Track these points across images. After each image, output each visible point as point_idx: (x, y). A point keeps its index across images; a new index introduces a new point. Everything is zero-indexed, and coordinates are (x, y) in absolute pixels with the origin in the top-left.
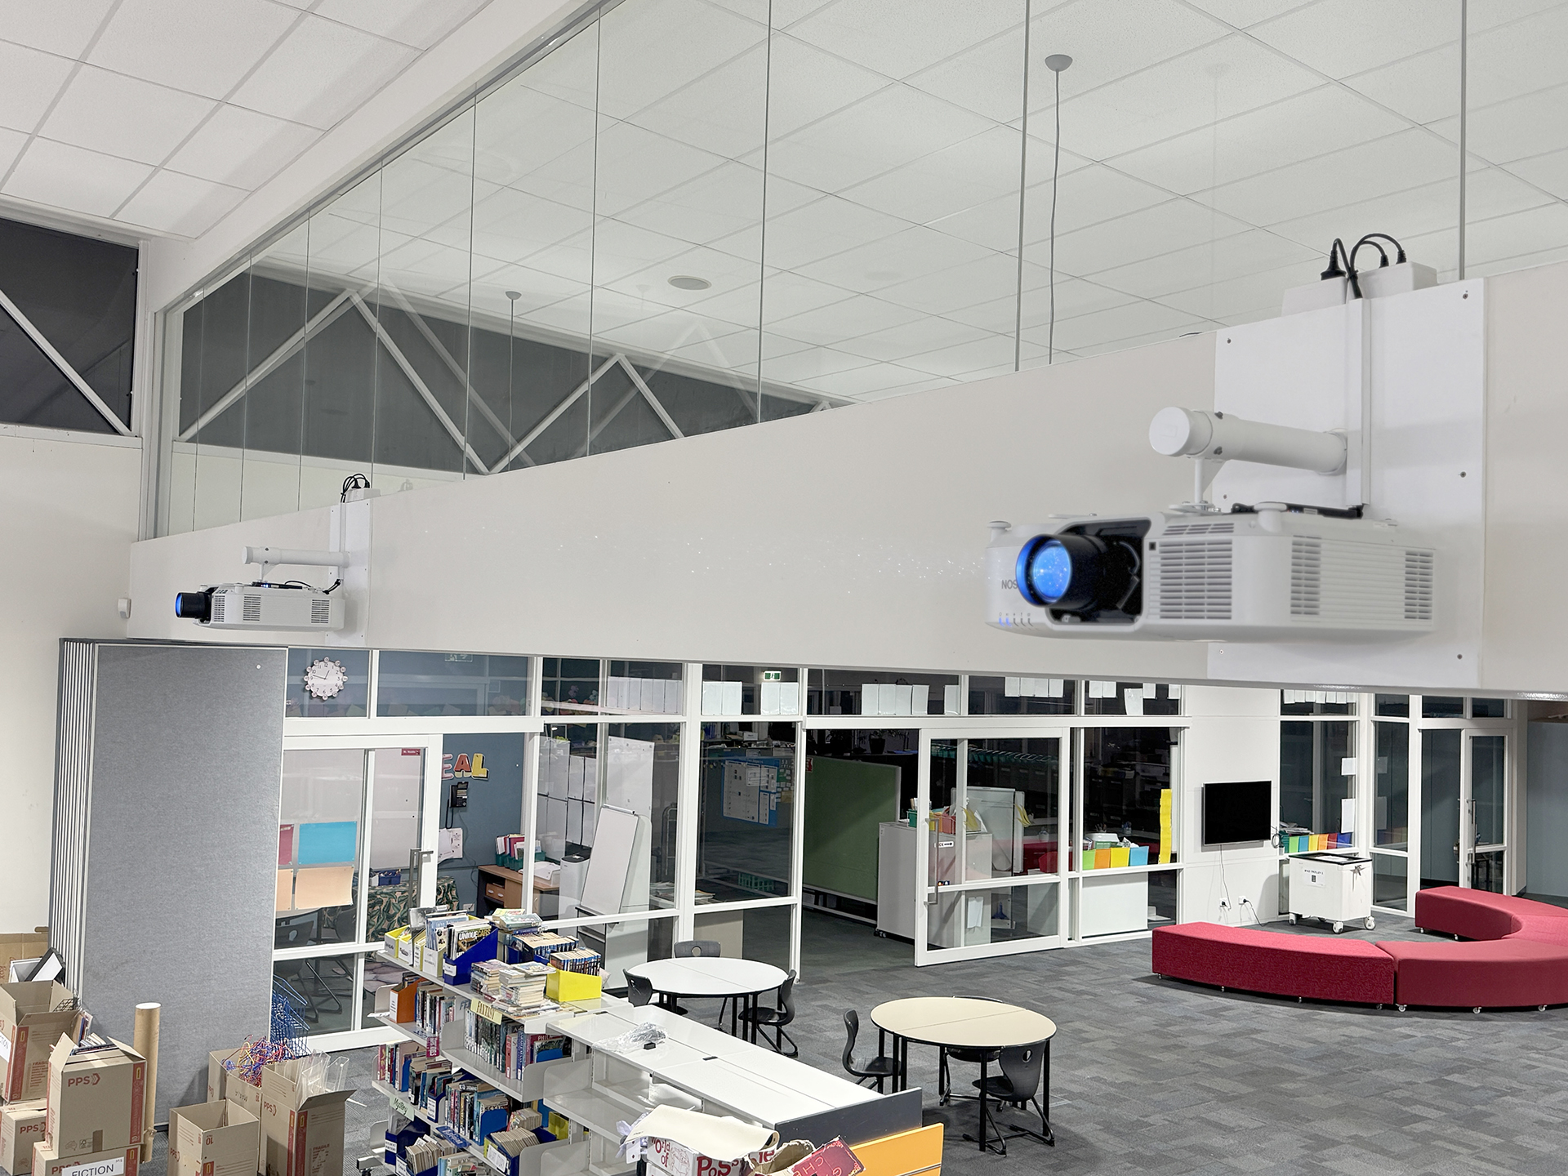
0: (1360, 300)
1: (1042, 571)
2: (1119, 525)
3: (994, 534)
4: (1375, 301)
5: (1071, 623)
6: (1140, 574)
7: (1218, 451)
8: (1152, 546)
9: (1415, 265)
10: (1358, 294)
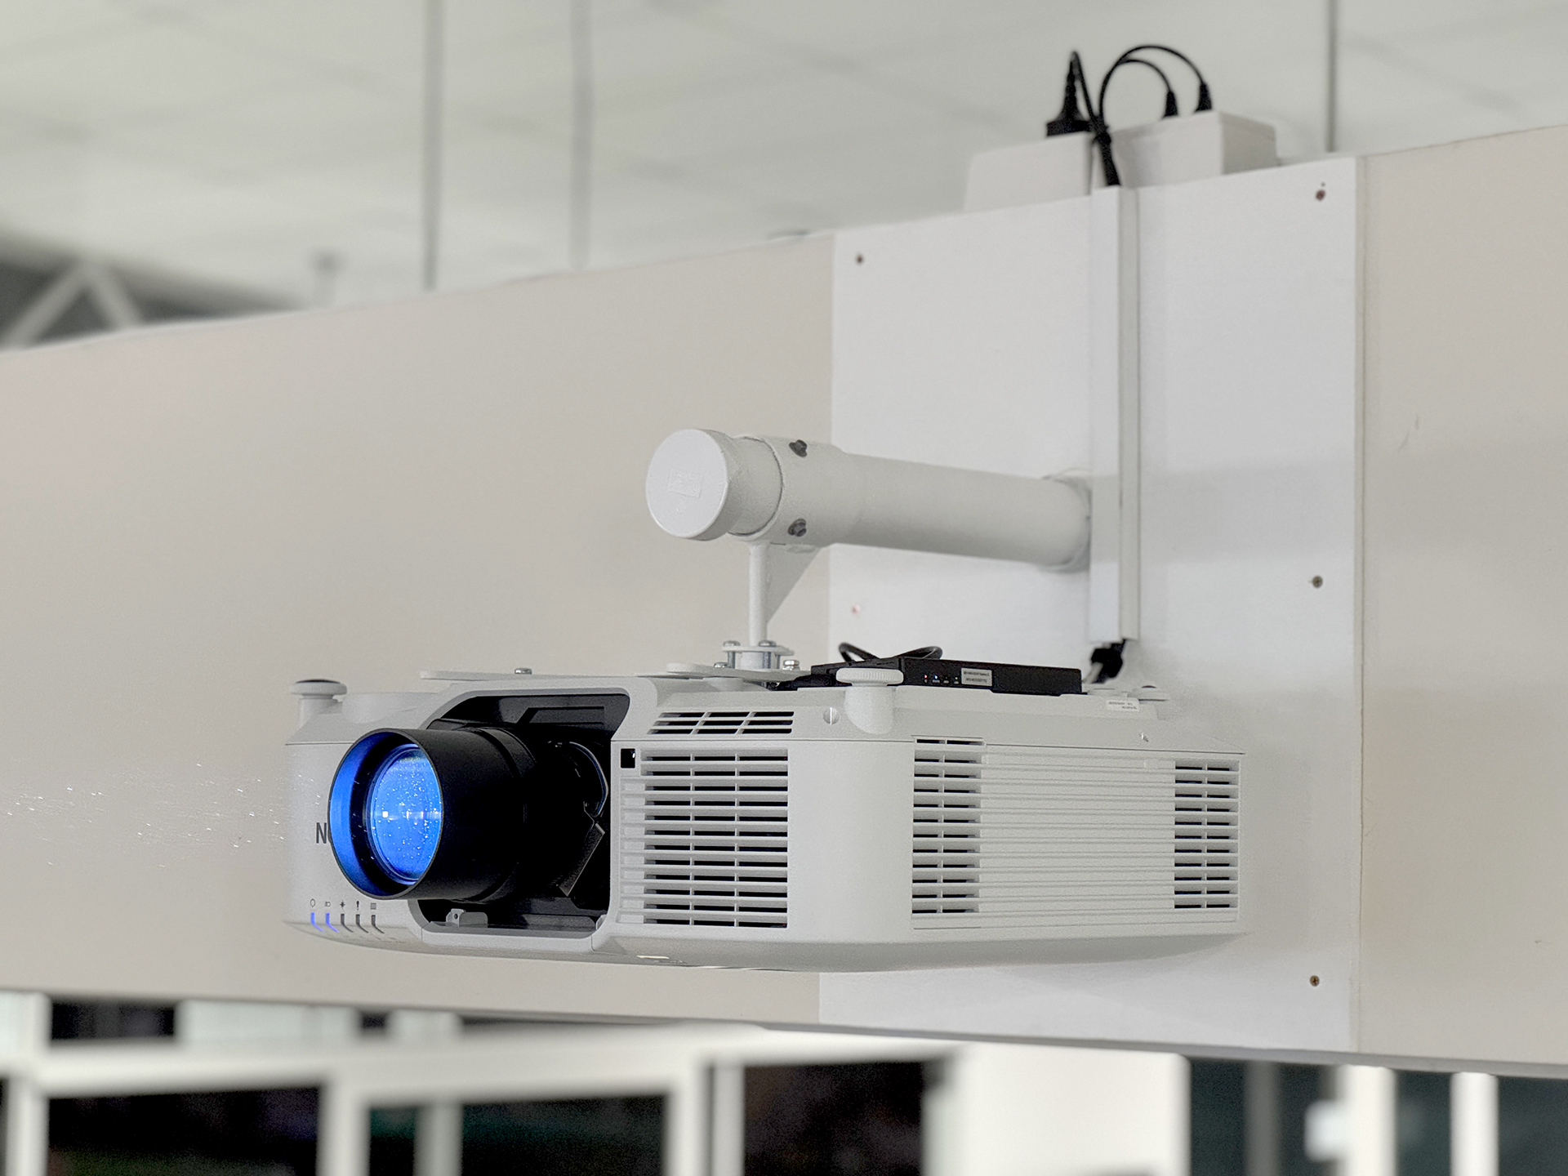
0: (1114, 189)
1: (385, 814)
2: (569, 701)
3: (305, 710)
4: (1147, 193)
5: (466, 927)
6: (605, 821)
7: (797, 529)
8: (628, 759)
9: (1228, 121)
10: (1112, 178)
